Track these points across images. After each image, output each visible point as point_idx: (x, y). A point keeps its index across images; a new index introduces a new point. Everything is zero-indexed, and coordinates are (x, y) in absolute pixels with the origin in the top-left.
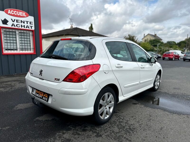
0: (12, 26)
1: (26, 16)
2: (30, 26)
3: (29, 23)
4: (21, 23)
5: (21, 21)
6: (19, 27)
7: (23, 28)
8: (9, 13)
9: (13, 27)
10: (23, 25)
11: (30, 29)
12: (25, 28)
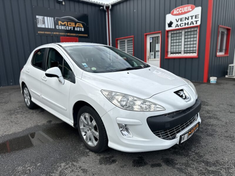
0: (176, 26)
1: (191, 10)
2: (195, 21)
3: (194, 17)
4: (185, 20)
5: (186, 18)
6: (183, 26)
7: (187, 26)
8: (174, 14)
9: (177, 28)
10: (187, 23)
11: (195, 25)
12: (189, 26)
